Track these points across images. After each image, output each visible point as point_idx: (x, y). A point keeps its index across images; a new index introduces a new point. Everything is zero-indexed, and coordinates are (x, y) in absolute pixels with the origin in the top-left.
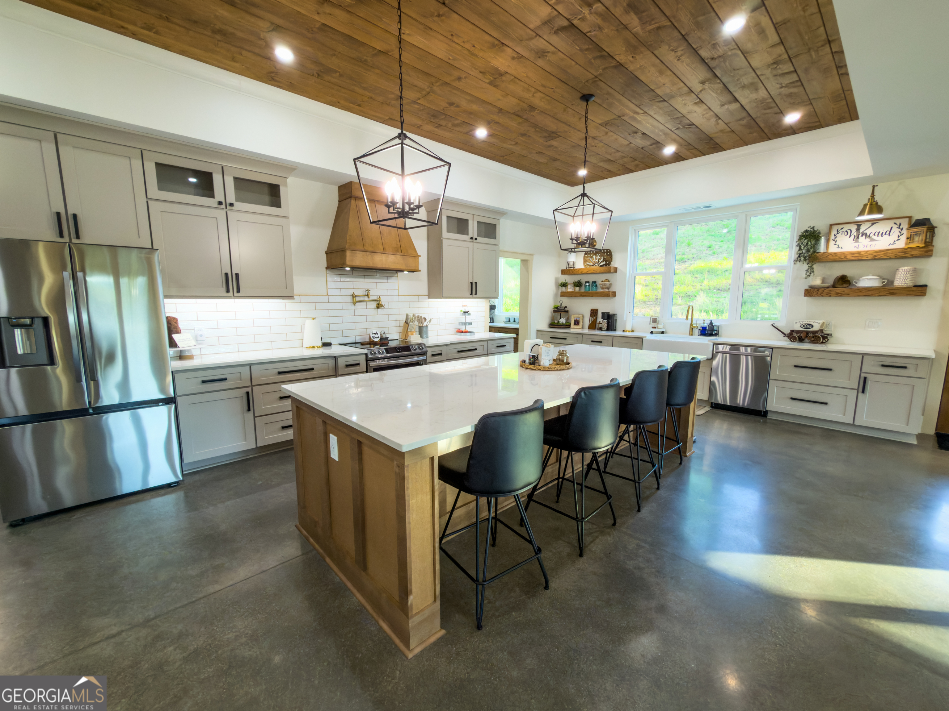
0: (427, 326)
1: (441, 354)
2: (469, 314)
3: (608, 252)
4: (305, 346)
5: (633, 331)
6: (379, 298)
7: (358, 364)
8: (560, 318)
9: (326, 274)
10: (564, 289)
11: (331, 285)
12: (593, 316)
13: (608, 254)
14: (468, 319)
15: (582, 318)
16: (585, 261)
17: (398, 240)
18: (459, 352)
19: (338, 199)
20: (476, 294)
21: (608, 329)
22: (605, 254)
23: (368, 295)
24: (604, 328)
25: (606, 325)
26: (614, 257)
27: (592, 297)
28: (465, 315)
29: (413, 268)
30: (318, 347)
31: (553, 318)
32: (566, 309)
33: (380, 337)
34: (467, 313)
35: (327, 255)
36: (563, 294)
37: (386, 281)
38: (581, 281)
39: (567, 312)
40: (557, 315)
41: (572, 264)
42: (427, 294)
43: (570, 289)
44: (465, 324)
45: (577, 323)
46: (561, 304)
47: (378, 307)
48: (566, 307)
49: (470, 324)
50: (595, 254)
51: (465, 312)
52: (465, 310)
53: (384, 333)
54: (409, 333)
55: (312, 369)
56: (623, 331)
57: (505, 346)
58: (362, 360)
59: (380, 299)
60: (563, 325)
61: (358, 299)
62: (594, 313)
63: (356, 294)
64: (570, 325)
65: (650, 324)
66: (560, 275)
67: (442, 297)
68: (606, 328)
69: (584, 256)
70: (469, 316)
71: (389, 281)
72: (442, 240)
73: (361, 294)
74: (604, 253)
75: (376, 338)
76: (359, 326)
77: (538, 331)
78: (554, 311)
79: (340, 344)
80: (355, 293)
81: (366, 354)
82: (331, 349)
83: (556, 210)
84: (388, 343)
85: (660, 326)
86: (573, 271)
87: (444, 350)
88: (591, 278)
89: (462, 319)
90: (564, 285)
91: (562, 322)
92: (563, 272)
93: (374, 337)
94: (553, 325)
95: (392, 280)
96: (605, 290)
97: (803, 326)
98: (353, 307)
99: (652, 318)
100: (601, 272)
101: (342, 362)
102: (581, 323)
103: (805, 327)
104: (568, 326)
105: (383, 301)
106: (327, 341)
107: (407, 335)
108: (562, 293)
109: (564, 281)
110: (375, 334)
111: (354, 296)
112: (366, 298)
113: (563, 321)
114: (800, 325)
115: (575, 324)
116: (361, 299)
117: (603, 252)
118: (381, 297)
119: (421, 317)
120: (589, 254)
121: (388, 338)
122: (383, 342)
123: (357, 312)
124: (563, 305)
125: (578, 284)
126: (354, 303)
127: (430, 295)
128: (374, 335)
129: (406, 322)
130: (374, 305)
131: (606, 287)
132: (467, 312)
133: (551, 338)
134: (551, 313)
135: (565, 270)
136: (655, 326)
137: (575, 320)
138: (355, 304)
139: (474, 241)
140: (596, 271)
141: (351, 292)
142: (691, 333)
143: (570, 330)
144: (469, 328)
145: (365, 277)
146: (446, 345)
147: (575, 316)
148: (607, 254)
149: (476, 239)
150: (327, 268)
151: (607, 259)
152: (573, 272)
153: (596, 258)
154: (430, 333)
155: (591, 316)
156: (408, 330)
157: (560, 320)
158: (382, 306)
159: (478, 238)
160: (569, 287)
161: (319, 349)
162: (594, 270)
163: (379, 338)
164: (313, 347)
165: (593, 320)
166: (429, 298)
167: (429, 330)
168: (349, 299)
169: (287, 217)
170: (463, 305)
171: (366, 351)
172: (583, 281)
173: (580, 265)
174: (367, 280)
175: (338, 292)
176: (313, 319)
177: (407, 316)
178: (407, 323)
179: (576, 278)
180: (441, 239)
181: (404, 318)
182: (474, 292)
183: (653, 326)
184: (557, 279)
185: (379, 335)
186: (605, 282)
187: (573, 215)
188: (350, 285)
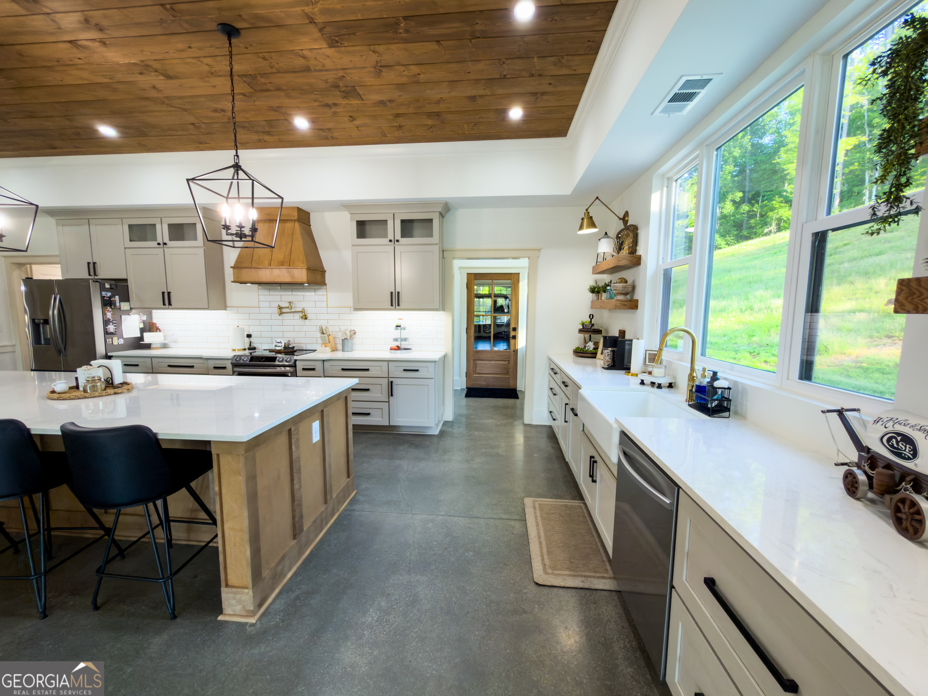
1: (314, 369)
7: (225, 368)
8: (590, 342)
9: (258, 289)
11: (262, 298)
14: (402, 334)
17: (288, 254)
18: (343, 369)
20: (398, 305)
21: (614, 366)
23: (291, 307)
28: (398, 329)
32: (594, 328)
37: (312, 293)
39: (600, 332)
41: (601, 255)
42: (352, 306)
44: (401, 340)
46: (591, 319)
48: (593, 325)
49: (405, 340)
52: (398, 324)
53: (292, 343)
55: (193, 367)
57: (418, 370)
58: (229, 364)
59: (303, 311)
60: (590, 352)
61: (284, 310)
66: (592, 274)
70: (403, 331)
71: (317, 293)
72: (351, 247)
73: (286, 306)
75: (280, 346)
77: (548, 358)
78: (580, 331)
80: (281, 305)
85: (659, 371)
87: (318, 365)
89: (397, 334)
92: (594, 270)
95: (320, 292)
101: (211, 364)
109: (596, 284)
111: (280, 308)
112: (291, 310)
116: (287, 310)
118: (304, 308)
128: (278, 344)
130: (301, 316)
135: (595, 266)
138: (282, 315)
139: (396, 243)
141: (278, 304)
146: (323, 361)
149: (398, 241)
157: (587, 345)
163: (283, 346)
175: (267, 304)
188: (278, 298)
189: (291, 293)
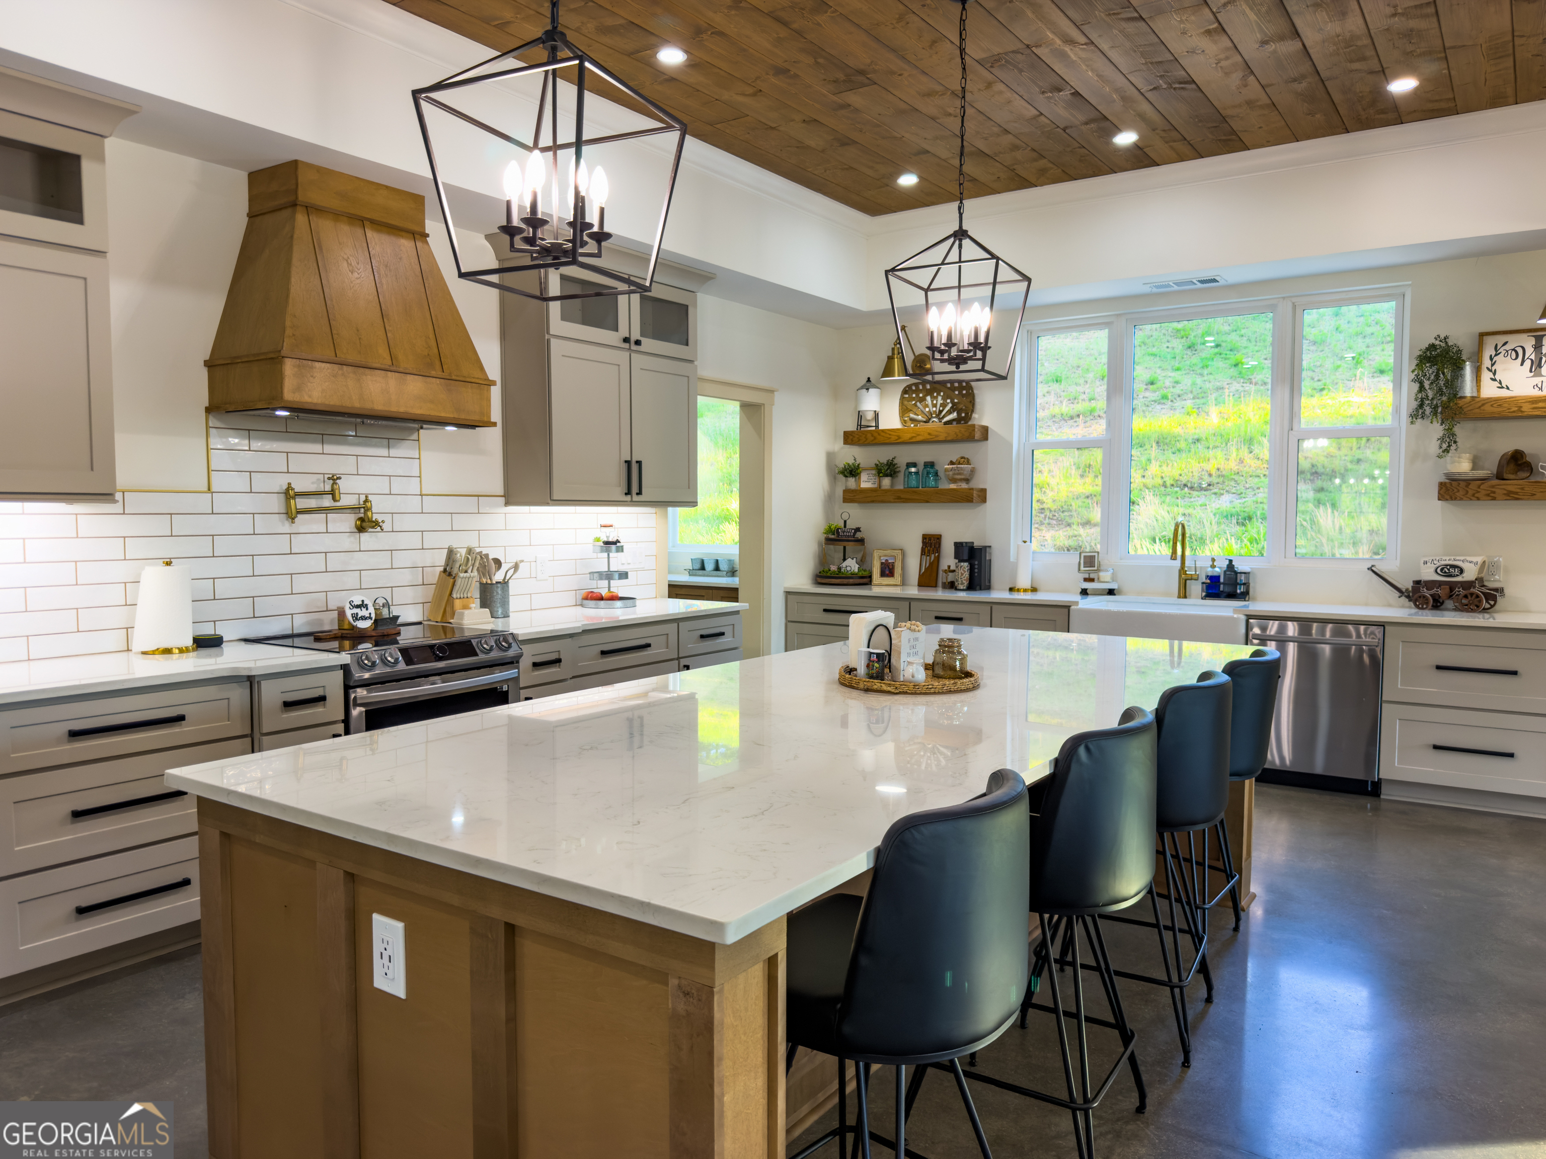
0: (505, 583)
1: (558, 661)
2: (620, 549)
3: (964, 388)
4: (138, 645)
5: (1034, 590)
6: (366, 501)
7: (322, 699)
8: (844, 559)
9: (208, 427)
10: (851, 482)
11: (220, 459)
12: (929, 551)
13: (964, 392)
14: (618, 562)
15: (900, 557)
16: (904, 410)
17: (432, 336)
18: (604, 653)
19: (245, 209)
20: (639, 493)
21: (971, 587)
22: (957, 393)
23: (333, 493)
24: (962, 584)
25: (967, 575)
26: (978, 400)
27: (927, 502)
28: (608, 551)
29: (476, 418)
30: (181, 651)
31: (823, 559)
32: (859, 535)
33: (373, 616)
34: (613, 547)
35: (209, 372)
36: (851, 496)
37: (384, 452)
38: (895, 461)
39: (861, 541)
40: (836, 551)
41: (870, 416)
42: (500, 490)
43: (866, 482)
44: (608, 576)
45: (887, 572)
46: (845, 522)
47: (361, 529)
48: (858, 530)
49: (620, 575)
50: (929, 393)
51: (607, 543)
52: (608, 537)
53: (387, 605)
54: (458, 603)
55: (181, 718)
56: (1011, 590)
57: (722, 634)
58: (334, 684)
59: (368, 505)
60: (853, 576)
61: (302, 503)
62: (931, 544)
63: (298, 488)
64: (870, 577)
65: (1079, 570)
66: (838, 445)
67: (549, 499)
68: (966, 583)
69: (902, 399)
70: (620, 554)
71: (393, 452)
72: (548, 341)
73: (312, 488)
74: (953, 389)
75: (364, 618)
76: (303, 584)
77: (788, 593)
78: (829, 541)
79: (246, 640)
80: (293, 486)
81: (345, 668)
82: (222, 655)
83: (893, 270)
84: (399, 634)
85: (1105, 576)
86: (875, 434)
87: (565, 650)
88: (922, 454)
89: (601, 562)
90: (852, 471)
91: (848, 569)
92: (849, 438)
93: (356, 617)
94: (823, 577)
95: (403, 450)
96: (960, 484)
97: (1442, 570)
98: (286, 527)
99: (1083, 555)
100: (949, 438)
101: (271, 694)
102: (898, 571)
103: (1445, 572)
104: (865, 580)
105: (379, 508)
106: (207, 630)
107: (448, 609)
108: (847, 492)
109: (851, 461)
110: (358, 607)
111: (289, 494)
112: (327, 502)
113: (851, 565)
114: (1433, 570)
115: (883, 574)
116: (312, 503)
117: (949, 388)
118: (370, 498)
119: (487, 556)
120: (914, 392)
121: (396, 618)
122: (383, 629)
123: (299, 544)
124: (851, 525)
125: (888, 470)
126: (291, 515)
127: (511, 497)
128: (355, 611)
129: (445, 570)
130: (348, 521)
131: (962, 477)
132: (615, 543)
133: (825, 610)
134: (820, 544)
135: (853, 432)
136: (1092, 576)
137: (882, 563)
138: (292, 518)
139: (634, 347)
140: (937, 436)
141: (281, 482)
142: (1183, 593)
143: (871, 589)
144: (619, 587)
145: (322, 438)
146: (571, 636)
147: (882, 552)
148: (960, 393)
149: (638, 343)
150: (208, 410)
151: (961, 406)
152: (875, 438)
153: (931, 404)
154: (514, 603)
155: (923, 552)
156: (454, 596)
157: (844, 564)
158: (376, 524)
159: (644, 340)
160: (864, 476)
161: (185, 655)
162: (929, 434)
163: (370, 618)
164: (168, 651)
165: (931, 564)
166: (507, 503)
167: (511, 593)
168: (276, 503)
169: (100, 253)
170: (603, 523)
171: (345, 658)
172: (901, 462)
173: (891, 420)
174: (328, 448)
175: (241, 482)
176: (169, 564)
177: (451, 552)
178: (450, 575)
179: (882, 455)
180: (547, 337)
181: (441, 559)
182: (635, 489)
183: (1087, 576)
184: (830, 457)
185: (371, 610)
186: (959, 463)
187: (926, 287)
188: (279, 462)
189: (317, 448)
